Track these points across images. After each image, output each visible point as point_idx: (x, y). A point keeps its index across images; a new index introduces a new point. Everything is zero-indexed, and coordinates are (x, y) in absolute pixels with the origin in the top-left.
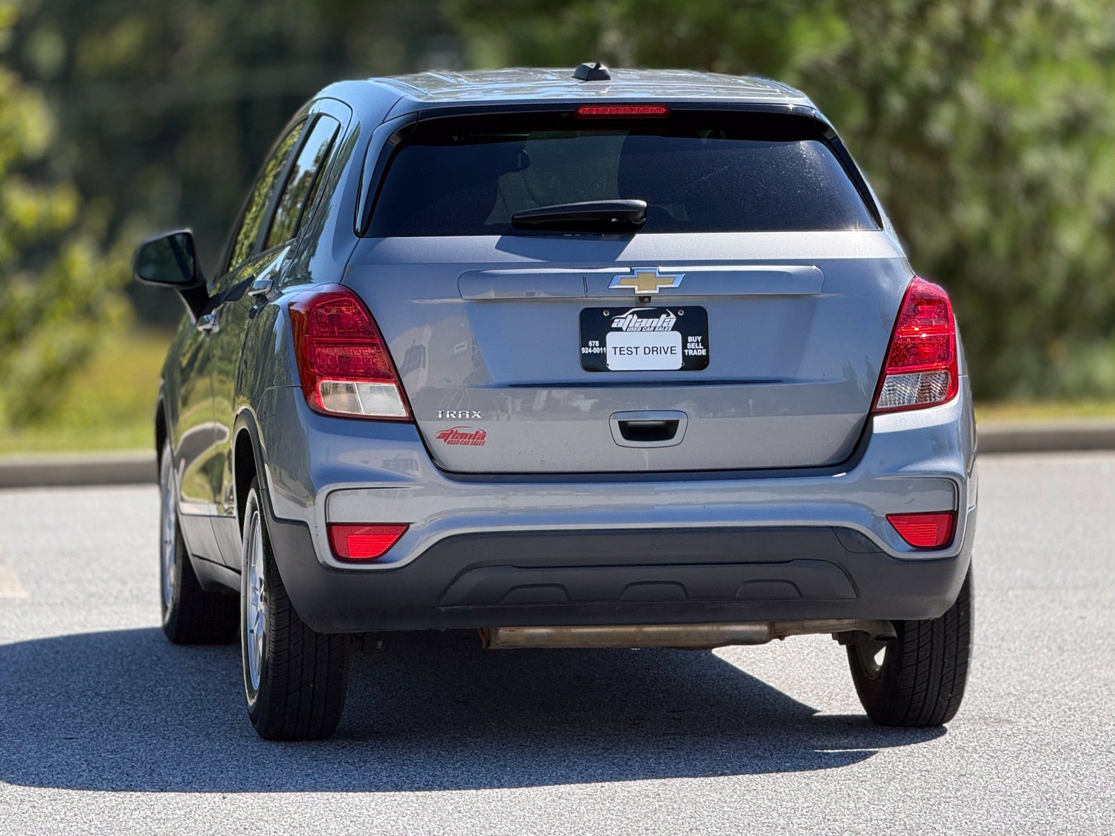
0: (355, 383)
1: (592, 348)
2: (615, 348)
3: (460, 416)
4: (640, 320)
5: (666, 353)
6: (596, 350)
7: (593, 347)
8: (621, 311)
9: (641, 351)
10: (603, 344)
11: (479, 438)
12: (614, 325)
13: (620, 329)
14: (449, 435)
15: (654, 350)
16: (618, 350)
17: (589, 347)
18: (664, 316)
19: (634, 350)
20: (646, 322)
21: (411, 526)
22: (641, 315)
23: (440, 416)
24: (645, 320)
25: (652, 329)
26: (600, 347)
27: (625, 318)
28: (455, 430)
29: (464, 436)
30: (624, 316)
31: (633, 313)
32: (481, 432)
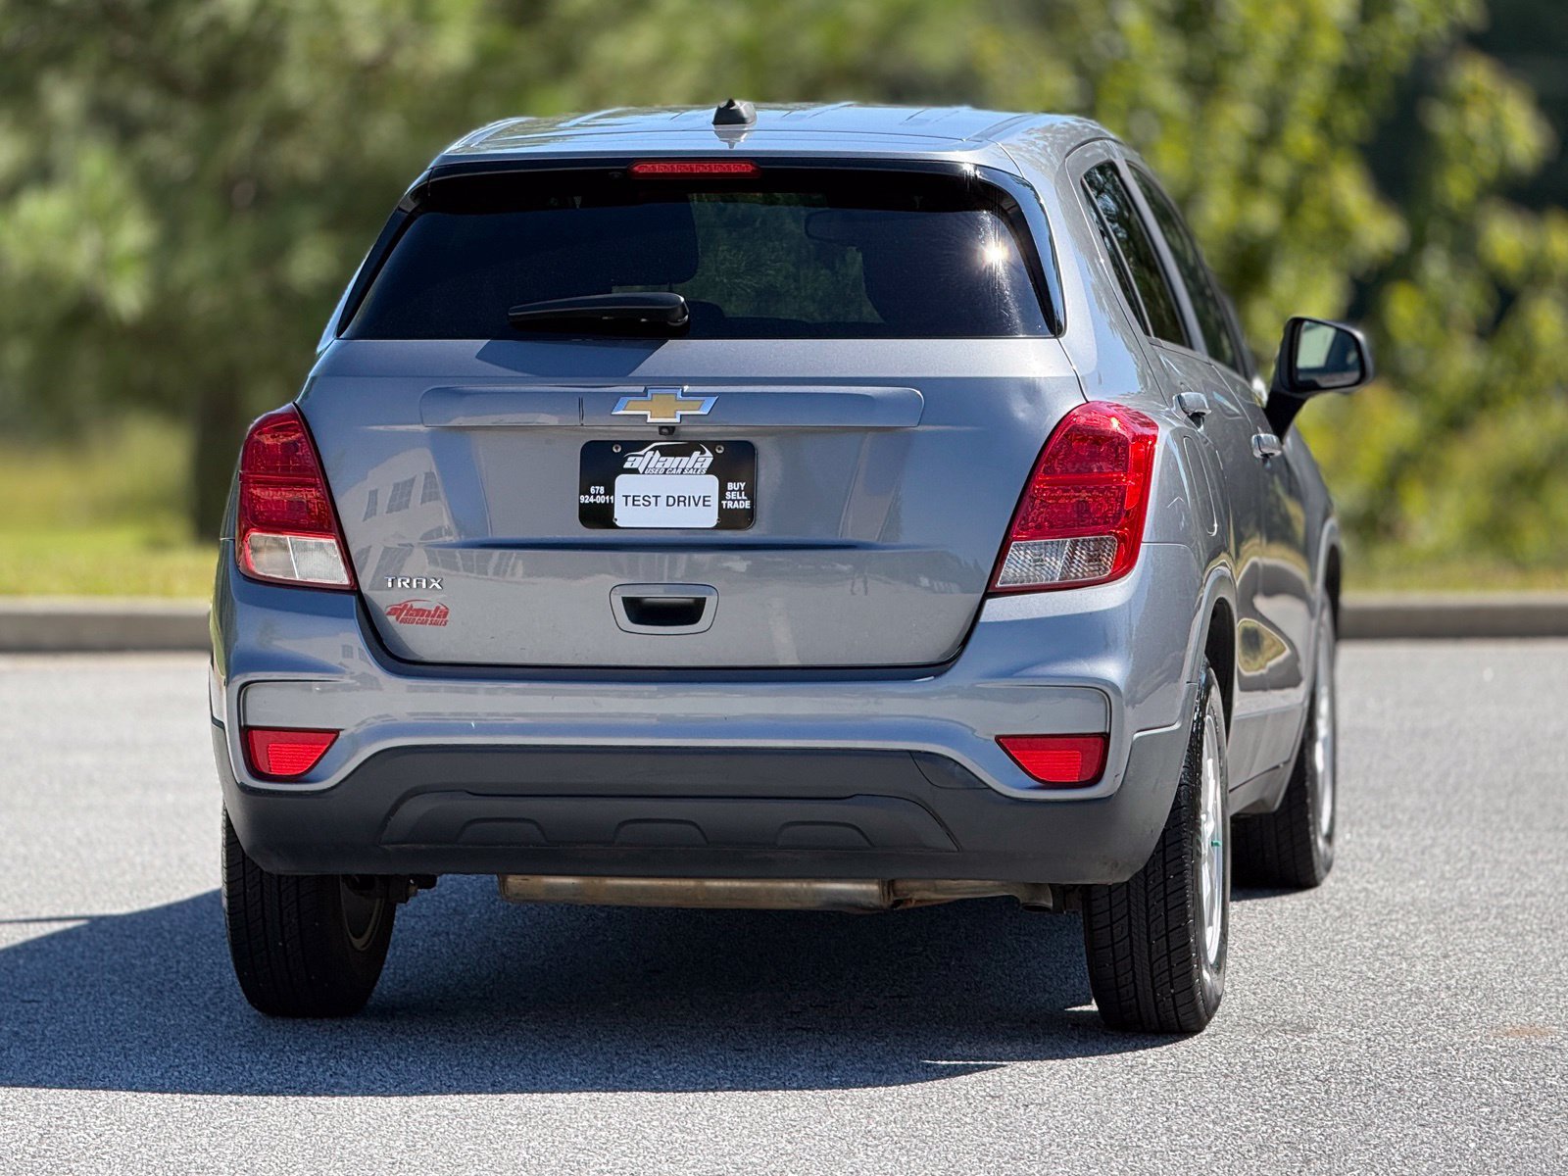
0: (288, 537)
1: (595, 496)
2: (627, 497)
3: (415, 585)
4: (663, 459)
5: (696, 505)
6: (601, 500)
7: (597, 496)
8: (636, 446)
9: (662, 501)
10: (610, 491)
11: (440, 615)
12: (627, 465)
13: (635, 471)
14: (402, 610)
15: (680, 500)
16: (630, 499)
17: (590, 495)
18: (696, 454)
19: (653, 500)
20: (672, 462)
21: (341, 733)
22: (666, 452)
23: (390, 585)
24: (671, 459)
25: (679, 471)
26: (605, 494)
27: (643, 456)
28: (409, 604)
29: (420, 612)
30: (642, 453)
31: (654, 449)
32: (442, 607)
